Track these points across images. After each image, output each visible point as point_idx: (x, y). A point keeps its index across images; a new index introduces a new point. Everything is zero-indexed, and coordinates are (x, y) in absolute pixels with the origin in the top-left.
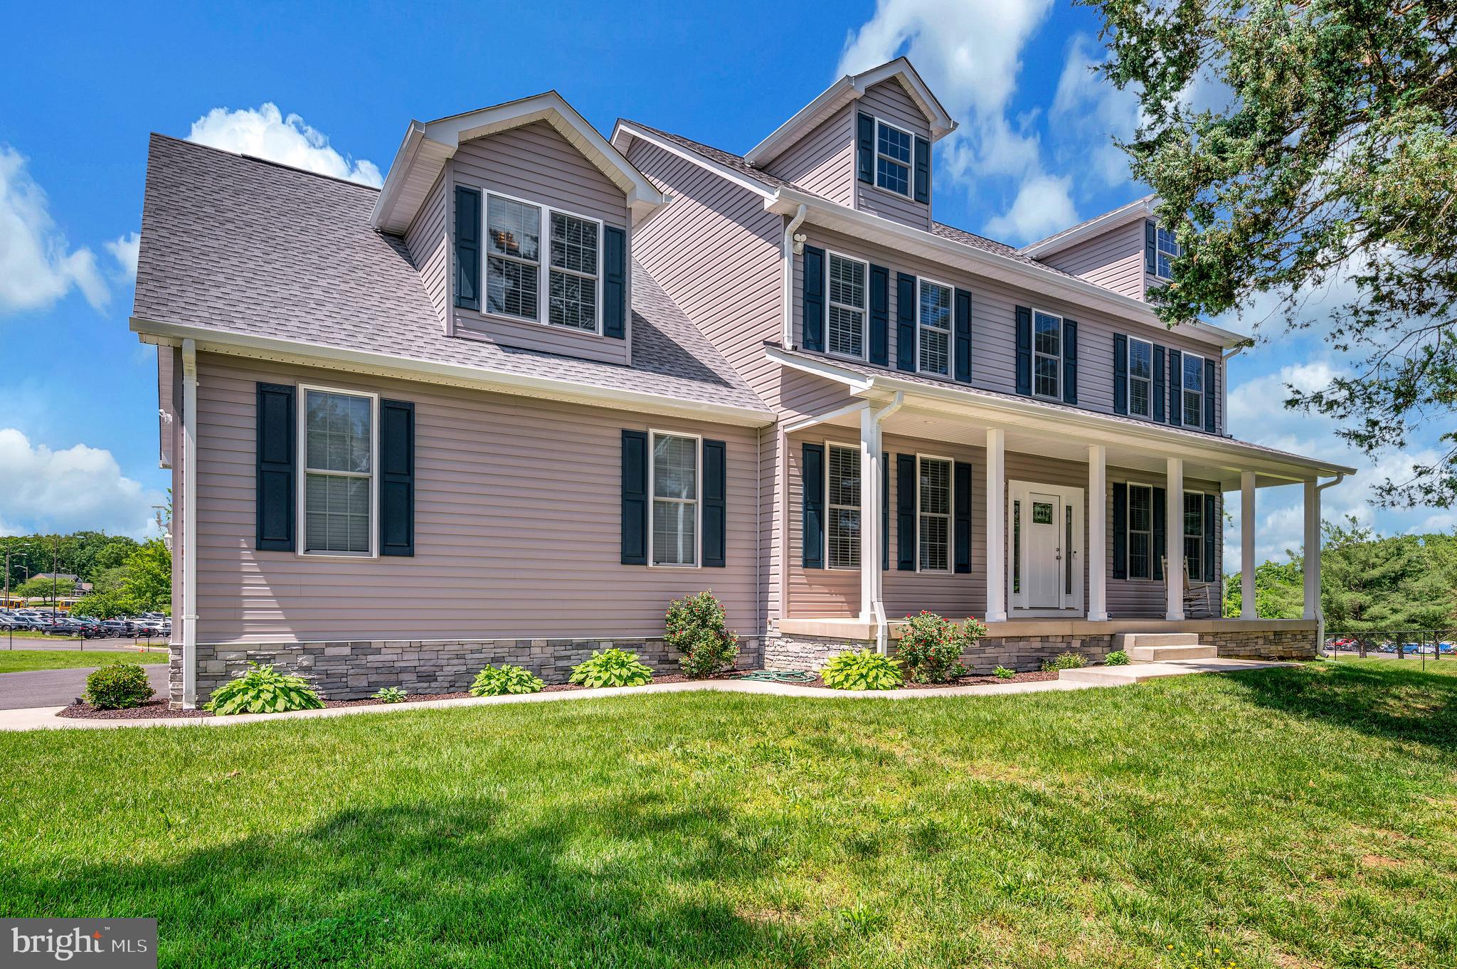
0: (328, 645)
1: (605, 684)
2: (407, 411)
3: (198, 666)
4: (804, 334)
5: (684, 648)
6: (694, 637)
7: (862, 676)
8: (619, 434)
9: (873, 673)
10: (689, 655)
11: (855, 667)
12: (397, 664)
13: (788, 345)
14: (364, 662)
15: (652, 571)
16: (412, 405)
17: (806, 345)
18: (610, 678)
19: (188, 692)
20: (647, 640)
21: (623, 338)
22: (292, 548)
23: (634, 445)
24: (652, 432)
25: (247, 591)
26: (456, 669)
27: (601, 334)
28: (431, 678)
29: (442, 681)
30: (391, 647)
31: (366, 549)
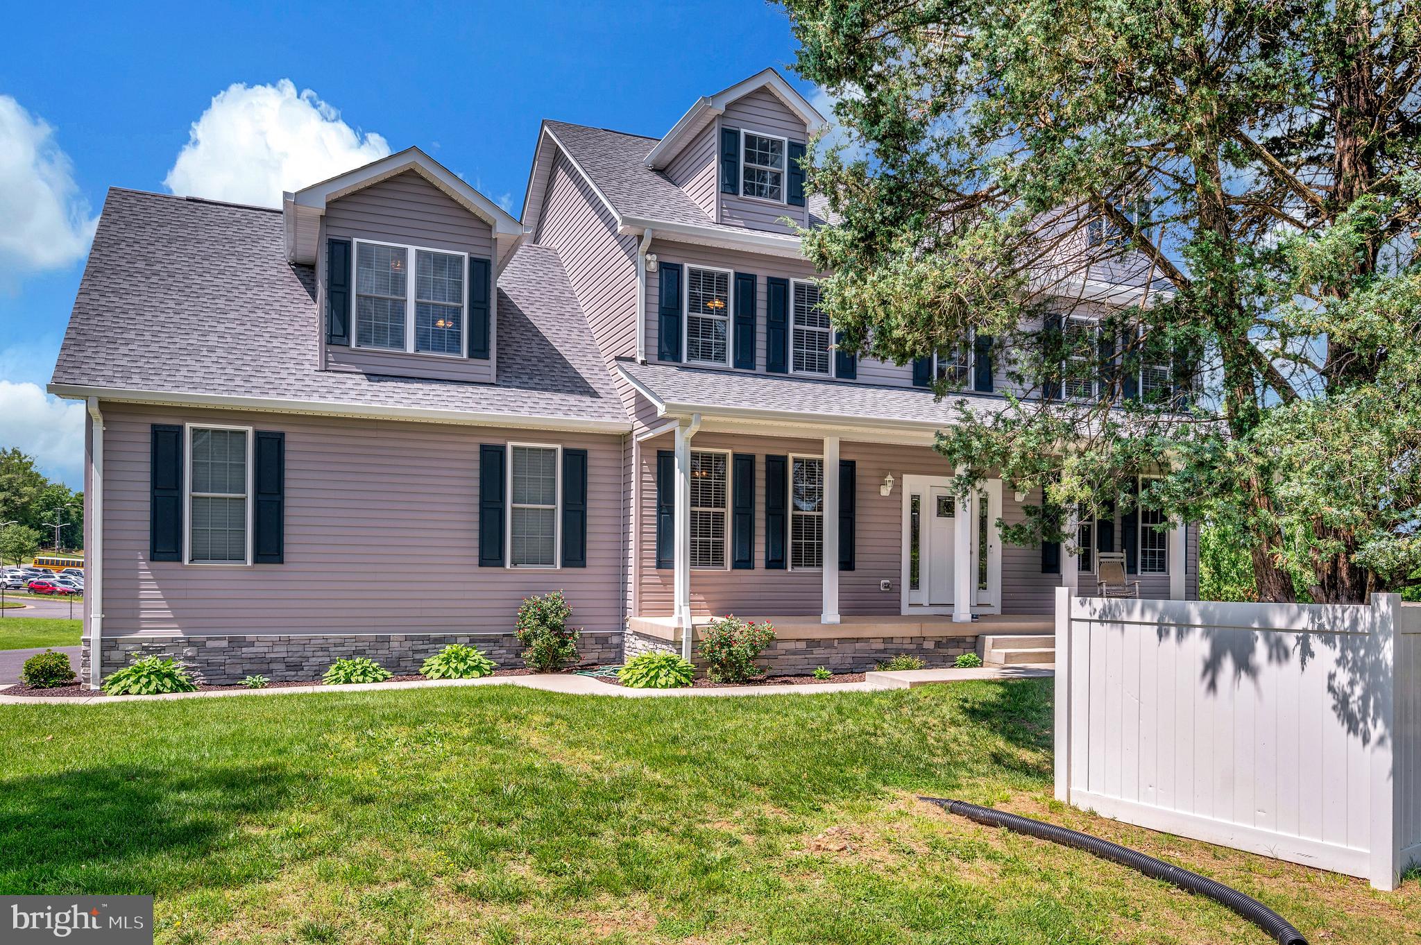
0: (209, 639)
1: (443, 676)
2: (279, 439)
3: (102, 655)
4: (660, 347)
5: (526, 644)
8: (478, 449)
10: (530, 651)
12: (267, 656)
13: (640, 359)
14: (239, 653)
15: (509, 573)
16: (283, 434)
17: (661, 357)
18: (447, 671)
19: (95, 676)
20: (504, 635)
21: (487, 358)
22: (179, 559)
23: (492, 459)
24: (510, 444)
25: (143, 594)
26: (320, 660)
27: (465, 356)
28: (297, 667)
29: (307, 670)
30: (263, 641)
31: (242, 558)
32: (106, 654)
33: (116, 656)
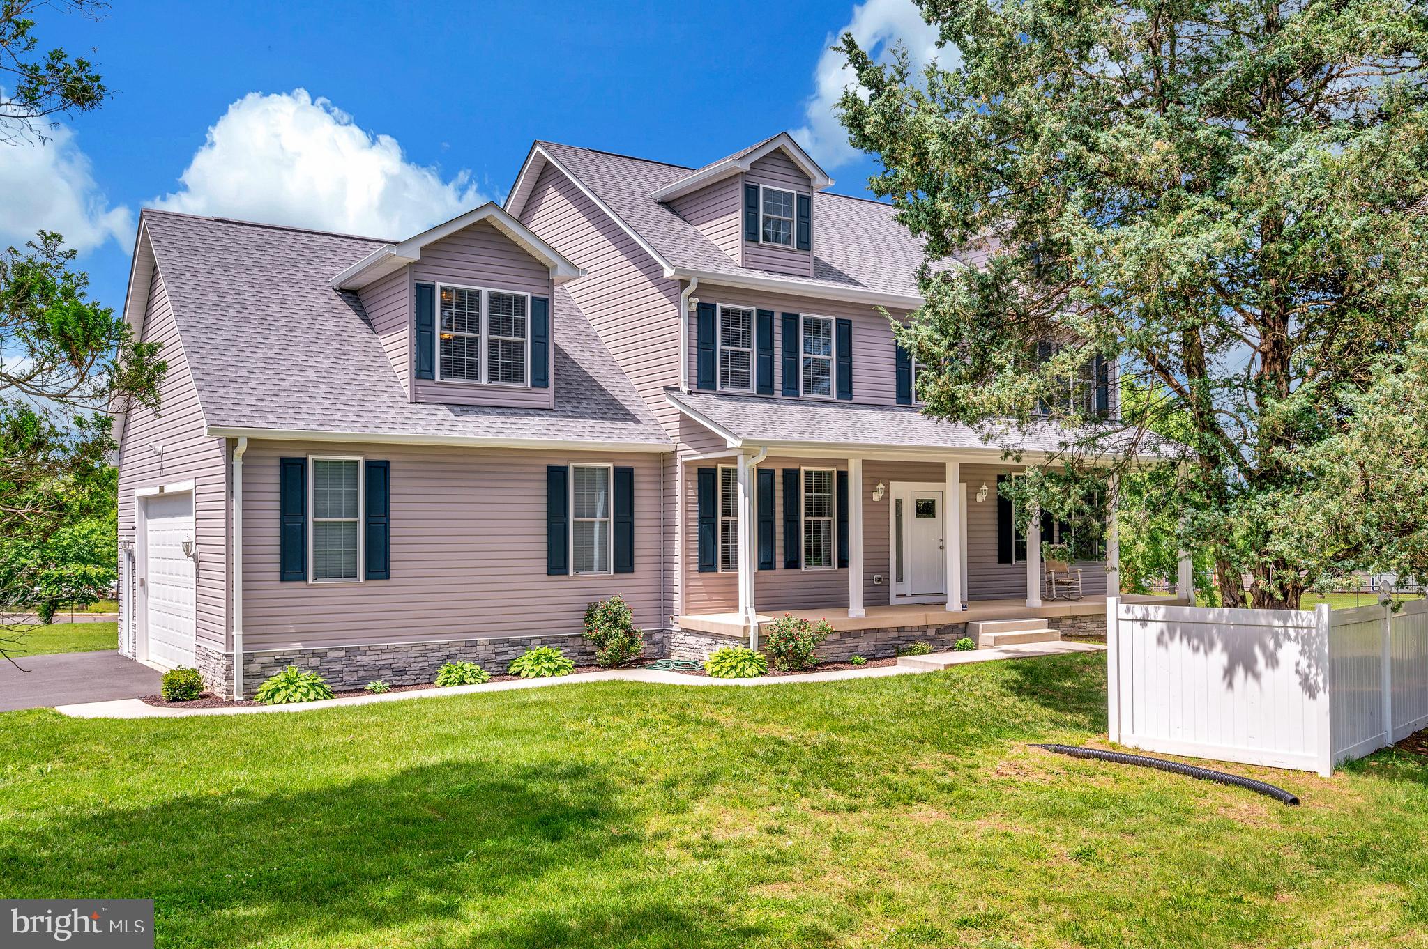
0: (330, 650)
1: (537, 675)
2: (385, 467)
3: (244, 668)
4: (699, 377)
5: (600, 643)
6: (607, 635)
7: (733, 667)
8: (545, 470)
9: (740, 666)
10: (603, 650)
11: (728, 661)
12: (377, 663)
13: (685, 389)
14: (355, 662)
15: (572, 579)
16: (388, 463)
17: (701, 386)
18: (541, 671)
19: (238, 688)
20: (570, 636)
21: (547, 387)
22: (305, 578)
23: (557, 477)
24: (572, 465)
27: (529, 385)
28: (401, 672)
29: (410, 676)
30: (375, 647)
31: (354, 575)
32: (246, 667)
33: (254, 668)
